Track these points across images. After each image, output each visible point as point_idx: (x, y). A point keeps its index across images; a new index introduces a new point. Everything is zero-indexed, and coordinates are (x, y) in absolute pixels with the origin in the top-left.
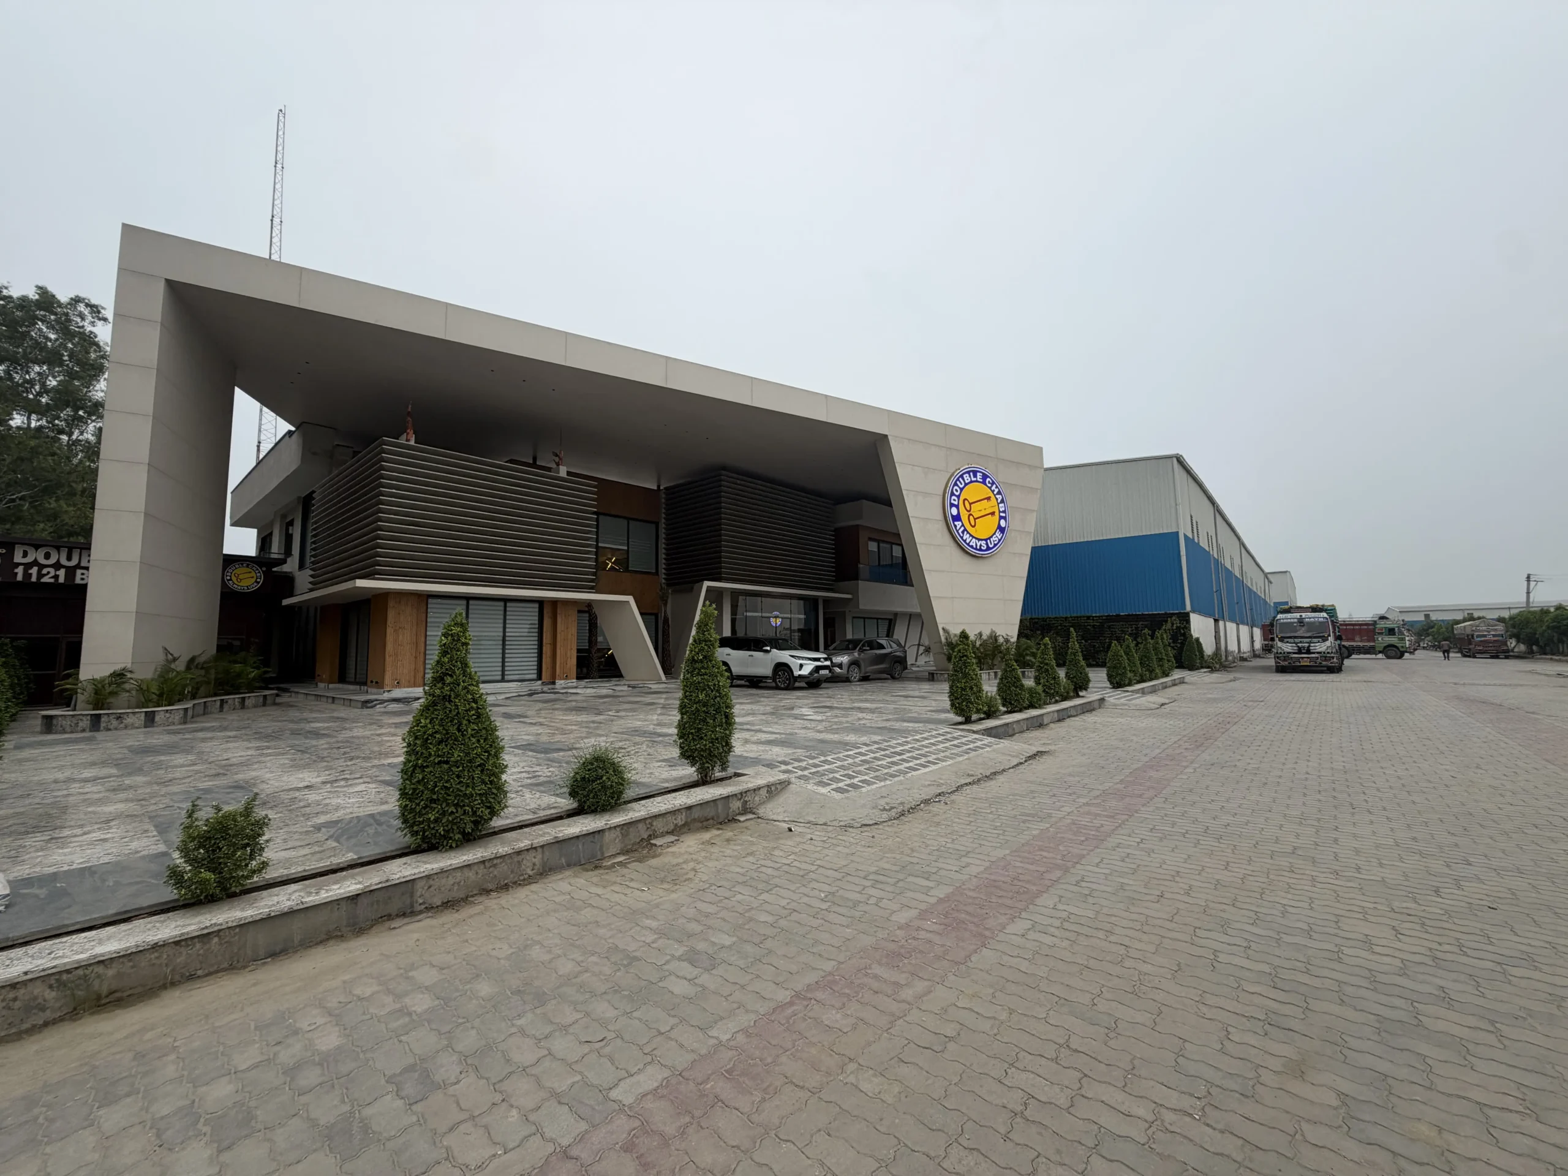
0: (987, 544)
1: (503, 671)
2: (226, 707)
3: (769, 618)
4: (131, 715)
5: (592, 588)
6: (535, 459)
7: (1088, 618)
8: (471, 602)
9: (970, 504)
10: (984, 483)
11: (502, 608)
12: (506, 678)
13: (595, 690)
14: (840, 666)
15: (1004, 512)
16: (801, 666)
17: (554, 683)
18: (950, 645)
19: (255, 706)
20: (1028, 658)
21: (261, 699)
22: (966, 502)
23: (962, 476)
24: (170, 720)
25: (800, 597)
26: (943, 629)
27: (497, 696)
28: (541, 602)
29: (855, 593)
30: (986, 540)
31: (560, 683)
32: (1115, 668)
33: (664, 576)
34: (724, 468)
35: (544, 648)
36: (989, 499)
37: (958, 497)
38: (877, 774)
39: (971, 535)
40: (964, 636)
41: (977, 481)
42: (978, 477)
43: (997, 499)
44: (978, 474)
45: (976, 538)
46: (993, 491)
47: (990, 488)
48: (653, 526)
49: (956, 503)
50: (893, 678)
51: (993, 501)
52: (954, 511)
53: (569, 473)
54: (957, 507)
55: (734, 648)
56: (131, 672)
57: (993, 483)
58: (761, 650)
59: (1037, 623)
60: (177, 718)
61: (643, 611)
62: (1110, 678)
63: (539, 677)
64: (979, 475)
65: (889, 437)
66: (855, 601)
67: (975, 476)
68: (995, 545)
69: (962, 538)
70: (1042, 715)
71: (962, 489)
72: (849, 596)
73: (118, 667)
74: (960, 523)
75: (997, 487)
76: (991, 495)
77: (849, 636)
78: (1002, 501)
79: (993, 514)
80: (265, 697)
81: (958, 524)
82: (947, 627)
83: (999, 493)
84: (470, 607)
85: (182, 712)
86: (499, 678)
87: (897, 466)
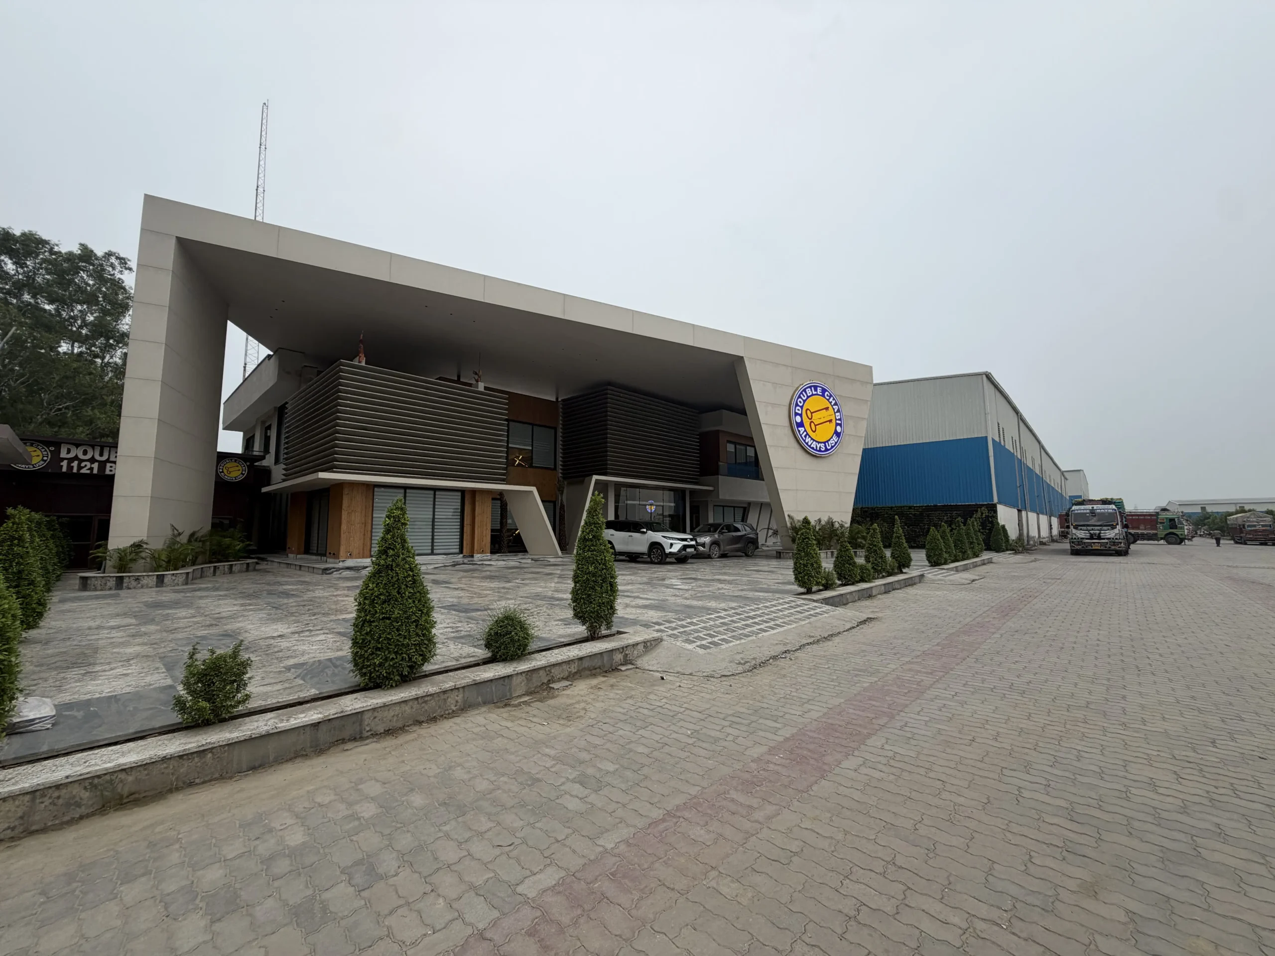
0: (825, 446)
1: (433, 546)
2: (218, 573)
3: (646, 505)
4: (146, 577)
5: (503, 480)
6: (459, 377)
7: (910, 508)
8: (408, 491)
9: (812, 413)
10: (823, 396)
11: (432, 496)
12: (435, 551)
13: (505, 563)
14: (703, 545)
15: (840, 420)
16: (672, 545)
17: (472, 556)
18: (795, 529)
19: (240, 571)
20: (859, 540)
21: (245, 566)
22: (808, 411)
23: (805, 390)
24: (176, 581)
25: (671, 489)
26: (789, 516)
27: (428, 566)
28: (463, 491)
29: (716, 485)
30: (824, 443)
31: (477, 556)
32: (932, 549)
33: (560, 471)
34: (610, 384)
35: (465, 528)
36: (827, 409)
37: (802, 407)
38: (734, 634)
39: (812, 439)
40: (806, 521)
41: (817, 394)
42: (819, 391)
43: (834, 409)
44: (818, 388)
45: (816, 441)
46: (831, 403)
47: (828, 400)
48: (553, 431)
49: (800, 412)
50: (747, 556)
51: (831, 410)
52: (798, 419)
53: (486, 388)
54: (801, 415)
55: (616, 530)
56: (147, 543)
57: (831, 396)
58: (639, 531)
59: (866, 512)
60: (181, 580)
61: (544, 499)
62: (929, 557)
63: (461, 552)
64: (819, 390)
65: (745, 359)
66: (716, 491)
67: (816, 390)
68: (832, 447)
69: (805, 441)
70: (872, 588)
71: (804, 401)
72: (711, 488)
73: (136, 540)
74: (803, 429)
75: (833, 399)
76: (830, 407)
77: (711, 521)
78: (838, 411)
79: (830, 421)
80: (248, 564)
82: (792, 514)
83: (836, 404)
84: (407, 495)
85: (184, 576)
86: (430, 551)
87: (751, 382)
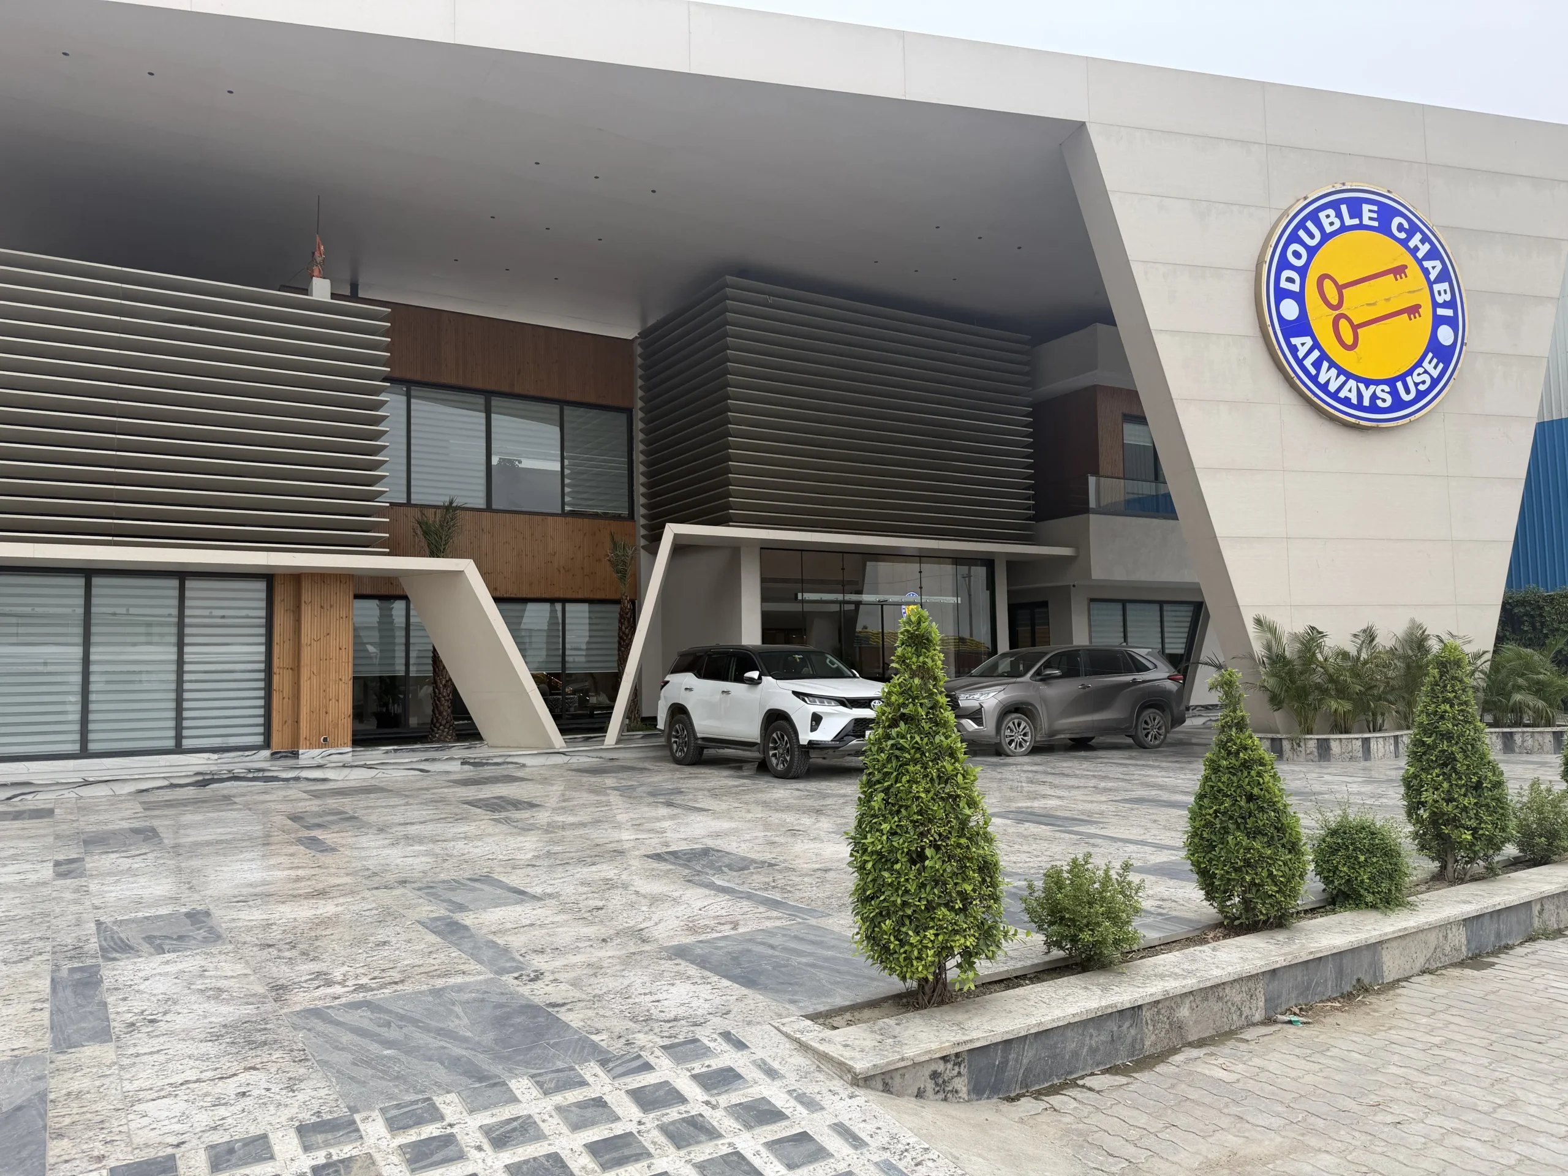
0: (1394, 393)
1: (179, 728)
5: (381, 543)
8: (97, 580)
9: (1340, 288)
10: (1384, 228)
11: (174, 592)
12: (187, 743)
13: (373, 773)
14: (976, 715)
15: (1451, 304)
16: (816, 719)
17: (295, 755)
18: (1277, 660)
22: (1327, 283)
23: (1314, 217)
25: (958, 559)
26: (1259, 622)
28: (269, 577)
29: (1080, 542)
30: (1391, 382)
31: (308, 755)
33: (642, 521)
35: (276, 679)
36: (1399, 271)
37: (1303, 271)
39: (1341, 371)
40: (1312, 639)
41: (1361, 227)
42: (1366, 215)
43: (1426, 272)
44: (1366, 208)
45: (1358, 379)
47: (1404, 243)
49: (1295, 288)
51: (1414, 276)
52: (1290, 310)
54: (1299, 298)
55: (699, 675)
57: (1413, 230)
63: (267, 745)
64: (1368, 213)
65: (1093, 131)
66: (1079, 561)
67: (1356, 212)
68: (1421, 395)
69: (1314, 379)
71: (1312, 251)
72: (1066, 551)
74: (1308, 341)
75: (1425, 239)
76: (1407, 259)
78: (1444, 276)
79: (1413, 310)
81: (1302, 343)
82: (1271, 616)
83: (1433, 254)
84: (95, 590)
87: (1114, 199)
